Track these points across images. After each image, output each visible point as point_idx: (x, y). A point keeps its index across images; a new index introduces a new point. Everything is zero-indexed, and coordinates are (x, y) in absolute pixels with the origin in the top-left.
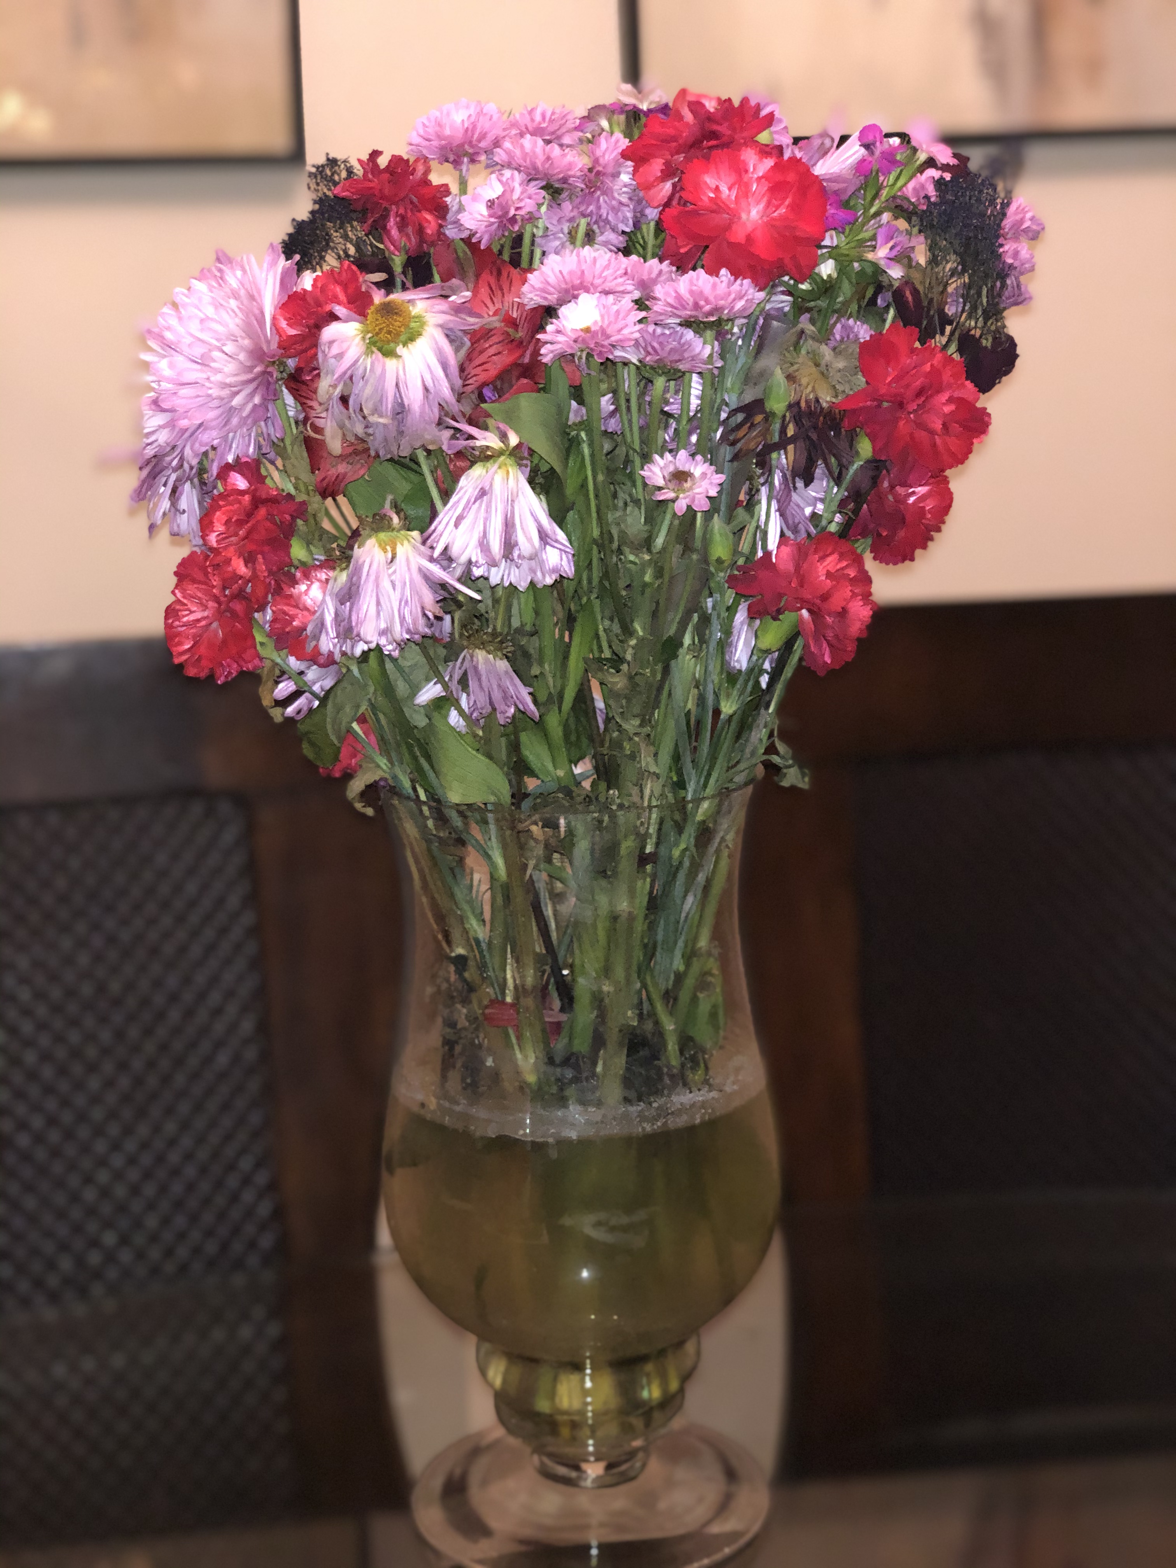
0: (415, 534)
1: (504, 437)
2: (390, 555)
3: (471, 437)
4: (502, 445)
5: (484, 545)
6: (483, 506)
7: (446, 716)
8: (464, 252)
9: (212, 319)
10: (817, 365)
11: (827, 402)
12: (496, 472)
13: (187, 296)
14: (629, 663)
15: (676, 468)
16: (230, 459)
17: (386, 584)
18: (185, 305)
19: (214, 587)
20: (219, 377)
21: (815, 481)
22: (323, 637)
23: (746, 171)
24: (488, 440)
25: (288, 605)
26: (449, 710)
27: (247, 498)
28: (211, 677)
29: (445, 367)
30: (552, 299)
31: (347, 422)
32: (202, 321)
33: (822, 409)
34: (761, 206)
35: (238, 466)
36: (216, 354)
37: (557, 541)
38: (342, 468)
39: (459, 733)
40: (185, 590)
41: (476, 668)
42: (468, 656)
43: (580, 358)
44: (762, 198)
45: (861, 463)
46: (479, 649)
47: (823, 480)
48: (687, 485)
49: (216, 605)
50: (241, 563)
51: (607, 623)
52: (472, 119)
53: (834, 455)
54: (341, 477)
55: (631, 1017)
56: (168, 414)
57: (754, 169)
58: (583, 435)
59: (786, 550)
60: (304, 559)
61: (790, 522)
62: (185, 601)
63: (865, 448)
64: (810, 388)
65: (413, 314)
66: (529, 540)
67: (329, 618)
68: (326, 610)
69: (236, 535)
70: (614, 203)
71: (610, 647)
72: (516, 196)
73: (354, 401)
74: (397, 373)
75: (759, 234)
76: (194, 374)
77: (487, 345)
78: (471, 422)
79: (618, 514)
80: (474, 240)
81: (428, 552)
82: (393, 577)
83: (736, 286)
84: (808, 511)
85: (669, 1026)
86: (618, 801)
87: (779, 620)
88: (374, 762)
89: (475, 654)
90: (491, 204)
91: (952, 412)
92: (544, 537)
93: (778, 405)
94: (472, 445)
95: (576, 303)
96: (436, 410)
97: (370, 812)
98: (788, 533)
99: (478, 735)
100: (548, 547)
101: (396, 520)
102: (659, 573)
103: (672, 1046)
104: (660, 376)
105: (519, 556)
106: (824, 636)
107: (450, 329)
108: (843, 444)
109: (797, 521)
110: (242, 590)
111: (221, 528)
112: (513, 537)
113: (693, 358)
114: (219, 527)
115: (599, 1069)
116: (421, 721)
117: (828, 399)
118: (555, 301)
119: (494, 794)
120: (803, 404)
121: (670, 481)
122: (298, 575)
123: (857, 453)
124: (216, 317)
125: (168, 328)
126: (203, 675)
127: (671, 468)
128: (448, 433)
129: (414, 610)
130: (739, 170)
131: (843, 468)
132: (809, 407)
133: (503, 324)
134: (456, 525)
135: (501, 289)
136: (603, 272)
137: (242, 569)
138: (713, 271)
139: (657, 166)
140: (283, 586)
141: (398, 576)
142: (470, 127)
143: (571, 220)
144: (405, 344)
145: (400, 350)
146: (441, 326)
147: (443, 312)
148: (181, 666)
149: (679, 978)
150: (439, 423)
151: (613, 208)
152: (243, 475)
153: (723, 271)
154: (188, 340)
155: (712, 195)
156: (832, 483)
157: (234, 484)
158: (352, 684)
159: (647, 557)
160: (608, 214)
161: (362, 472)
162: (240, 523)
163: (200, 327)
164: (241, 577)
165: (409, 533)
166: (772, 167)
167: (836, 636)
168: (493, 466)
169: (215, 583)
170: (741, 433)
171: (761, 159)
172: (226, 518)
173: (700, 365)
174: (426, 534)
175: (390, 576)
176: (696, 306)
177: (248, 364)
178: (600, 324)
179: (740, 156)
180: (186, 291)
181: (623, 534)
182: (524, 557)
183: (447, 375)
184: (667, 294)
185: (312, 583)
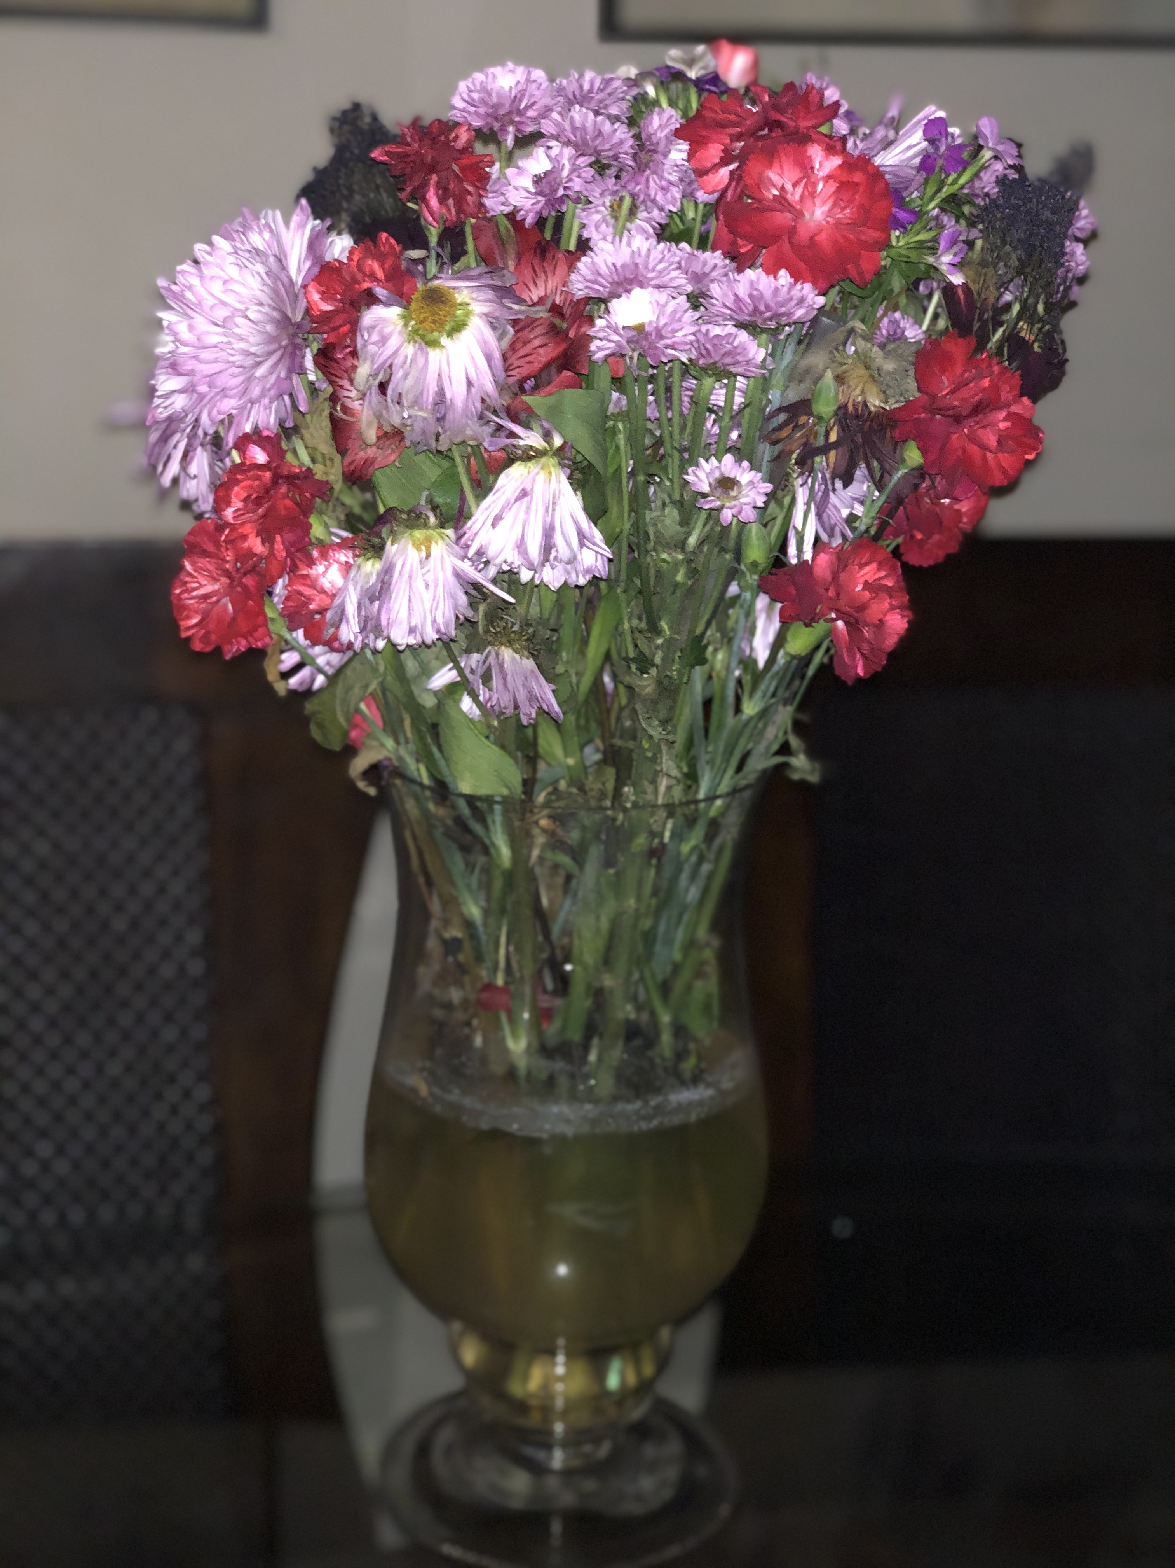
0: (450, 532)
1: (547, 436)
2: (424, 555)
3: (512, 435)
4: (546, 445)
5: (521, 546)
6: (523, 508)
7: (458, 702)
8: (508, 230)
9: (236, 281)
10: (867, 367)
11: (875, 406)
12: (538, 473)
13: (209, 254)
14: (657, 666)
15: (722, 474)
16: (248, 428)
17: (419, 584)
18: (207, 263)
19: (227, 562)
20: (242, 345)
21: (854, 482)
22: (343, 627)
23: (812, 168)
24: (531, 439)
25: (305, 585)
26: (462, 695)
27: (268, 475)
28: (218, 651)
29: (489, 358)
30: (602, 290)
31: (384, 412)
32: (225, 282)
33: (870, 412)
34: (826, 208)
35: (256, 437)
36: (239, 320)
37: (595, 544)
38: (370, 452)
39: (472, 721)
40: (196, 563)
41: (501, 666)
42: (493, 653)
43: (631, 358)
44: (827, 200)
45: (906, 471)
46: (506, 646)
47: (863, 483)
48: (733, 493)
49: (228, 581)
50: (259, 541)
51: (635, 622)
52: (520, 87)
53: (878, 460)
54: (369, 462)
55: (628, 1011)
56: (186, 378)
57: (821, 165)
58: (620, 425)
59: (823, 558)
60: (321, 537)
61: (827, 525)
62: (195, 574)
63: (913, 456)
64: (858, 391)
65: (459, 301)
66: (569, 544)
67: (351, 609)
68: (348, 599)
69: (254, 512)
70: (664, 183)
71: (636, 646)
72: (565, 173)
73: (393, 390)
74: (440, 366)
75: (822, 238)
76: (214, 337)
77: (532, 336)
78: (515, 419)
79: (655, 514)
80: (518, 218)
81: (461, 552)
82: (426, 577)
83: (796, 292)
84: (845, 513)
85: (665, 1018)
86: (633, 798)
87: (812, 626)
88: (377, 739)
89: (501, 653)
90: (538, 180)
91: (1007, 429)
92: (582, 537)
93: (825, 408)
94: (515, 443)
95: (628, 298)
96: (479, 405)
97: (372, 791)
98: (824, 537)
99: (493, 726)
100: (585, 548)
101: (432, 520)
102: (693, 573)
103: (666, 1038)
104: (710, 377)
105: (556, 558)
106: (859, 650)
107: (496, 318)
108: (887, 449)
109: (833, 522)
110: (255, 566)
111: (240, 505)
112: (552, 541)
113: (748, 362)
114: (237, 504)
115: (593, 1057)
116: (429, 702)
117: (877, 403)
118: (606, 294)
119: (507, 787)
120: (850, 407)
121: (715, 488)
122: (315, 554)
123: (903, 461)
124: (240, 279)
125: (190, 288)
126: (208, 649)
127: (717, 474)
128: (489, 429)
129: (447, 613)
130: (806, 167)
131: (886, 472)
132: (856, 409)
133: (550, 314)
134: (494, 525)
135: (545, 272)
136: (657, 265)
137: (257, 545)
138: (772, 271)
139: (714, 151)
140: (299, 563)
141: (432, 577)
142: (519, 96)
143: (615, 193)
144: (450, 334)
145: (444, 340)
146: (486, 315)
147: (490, 301)
148: (188, 639)
149: (677, 968)
150: (481, 417)
151: (663, 188)
152: (263, 448)
153: (783, 272)
154: (211, 301)
155: (776, 193)
156: (873, 488)
157: (254, 458)
158: (362, 664)
159: (680, 557)
160: (656, 194)
161: (392, 458)
162: (258, 502)
163: (222, 289)
164: (256, 555)
165: (443, 531)
166: (840, 166)
167: (872, 650)
168: (532, 467)
169: (228, 558)
170: (784, 433)
171: (827, 156)
172: (246, 495)
173: (754, 369)
174: (461, 532)
175: (423, 575)
176: (756, 309)
177: (275, 334)
178: (655, 325)
179: (806, 151)
180: (208, 248)
181: (658, 534)
182: (561, 561)
183: (490, 367)
184: (725, 295)
185: (330, 564)
